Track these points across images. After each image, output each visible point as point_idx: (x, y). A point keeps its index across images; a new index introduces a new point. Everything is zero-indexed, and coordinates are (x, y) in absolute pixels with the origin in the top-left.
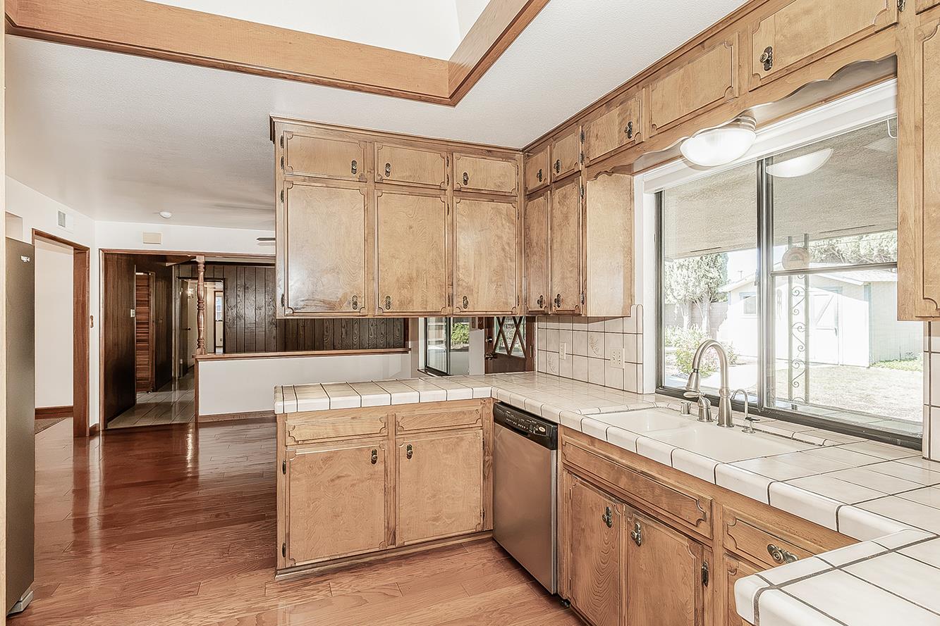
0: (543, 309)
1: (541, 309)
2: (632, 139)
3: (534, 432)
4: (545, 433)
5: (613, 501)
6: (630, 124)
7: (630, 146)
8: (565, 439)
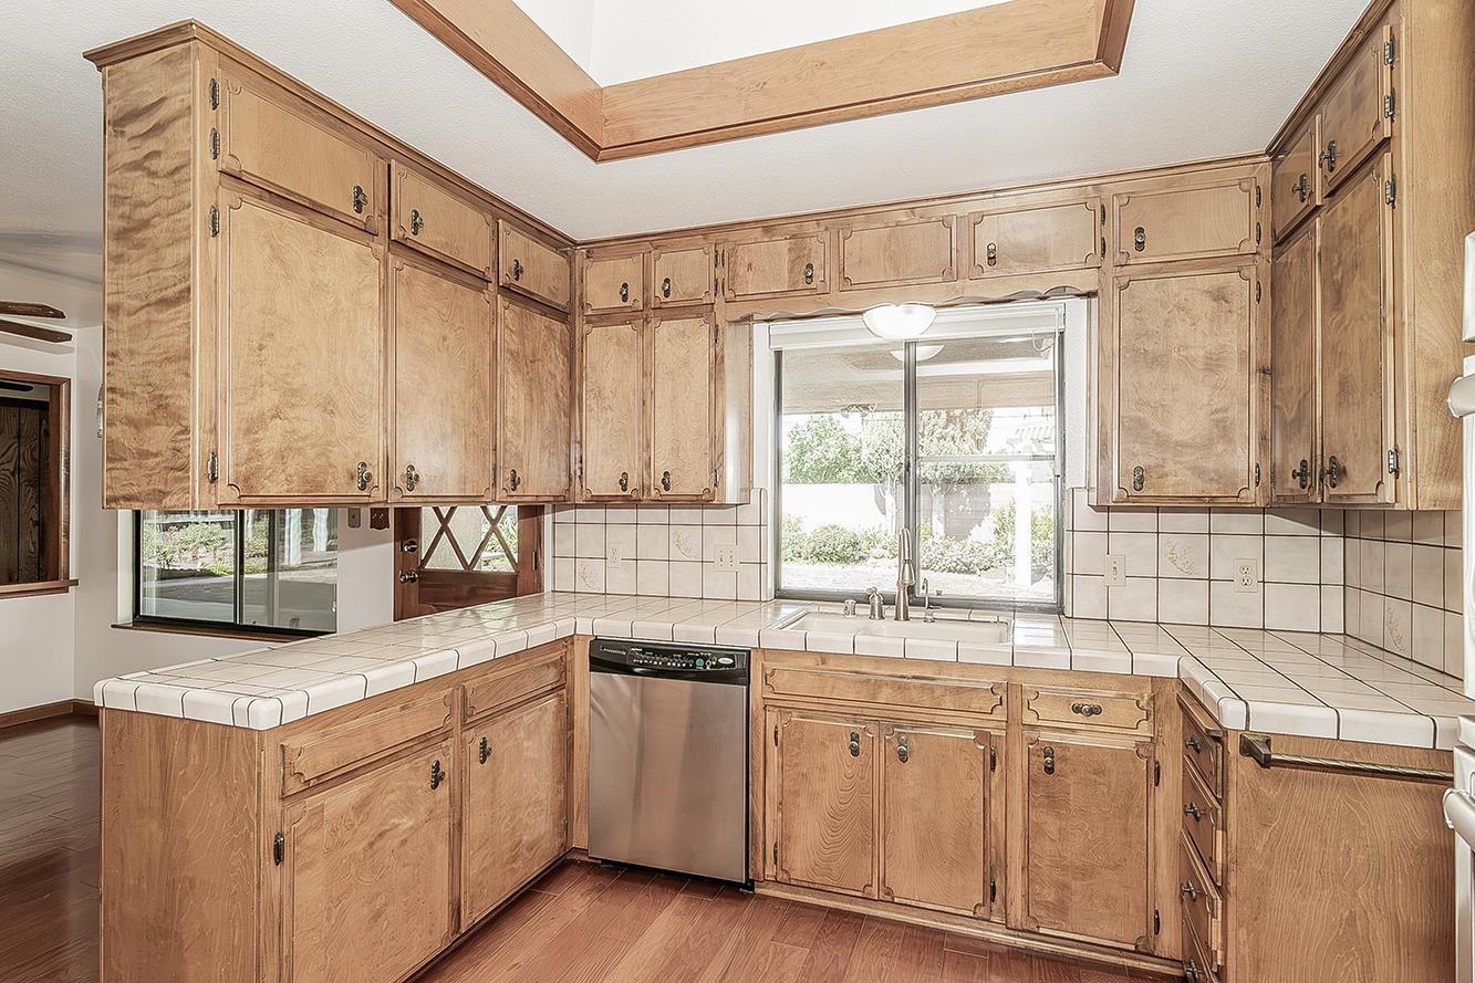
0: (628, 493)
1: (625, 493)
2: (813, 286)
3: (708, 668)
4: (733, 665)
5: (860, 723)
6: (810, 266)
7: (808, 293)
8: (770, 665)
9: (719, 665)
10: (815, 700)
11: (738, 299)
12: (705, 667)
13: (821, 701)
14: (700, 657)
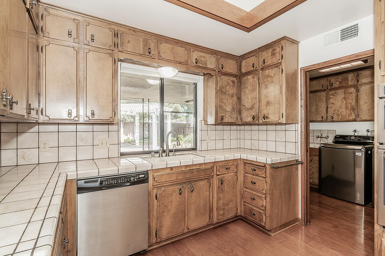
2: (150, 55)
3: (136, 180)
4: (144, 177)
5: (181, 185)
6: (150, 49)
7: (149, 57)
8: (155, 174)
9: (140, 178)
10: (170, 182)
11: (124, 51)
12: (134, 180)
13: (172, 181)
14: (132, 177)
